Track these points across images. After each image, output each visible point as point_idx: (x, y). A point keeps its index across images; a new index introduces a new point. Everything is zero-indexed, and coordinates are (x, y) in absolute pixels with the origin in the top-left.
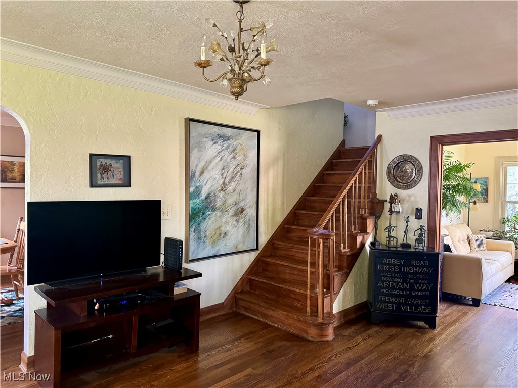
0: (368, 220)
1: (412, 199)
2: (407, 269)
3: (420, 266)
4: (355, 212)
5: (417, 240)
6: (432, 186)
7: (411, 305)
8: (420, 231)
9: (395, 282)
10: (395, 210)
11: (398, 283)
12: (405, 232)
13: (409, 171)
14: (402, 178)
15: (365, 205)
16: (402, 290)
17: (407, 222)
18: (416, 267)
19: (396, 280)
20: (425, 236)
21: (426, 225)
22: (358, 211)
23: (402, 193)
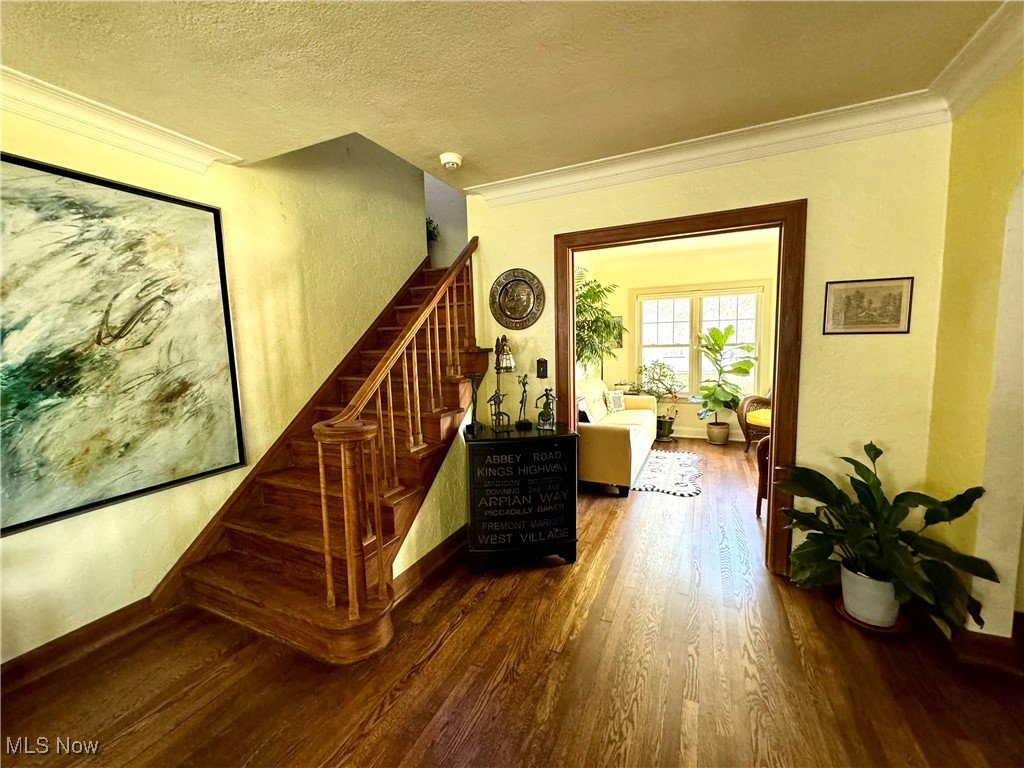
0: (461, 386)
1: (531, 345)
2: (526, 470)
3: (548, 462)
4: (435, 373)
5: (541, 414)
6: (561, 321)
7: (536, 531)
8: (544, 398)
9: (507, 496)
10: (504, 365)
11: (512, 496)
12: (521, 402)
13: (524, 298)
14: (513, 310)
15: (454, 360)
16: (520, 507)
17: (524, 385)
18: (541, 463)
19: (508, 492)
20: (553, 406)
21: (554, 388)
22: (443, 372)
23: (515, 336)
